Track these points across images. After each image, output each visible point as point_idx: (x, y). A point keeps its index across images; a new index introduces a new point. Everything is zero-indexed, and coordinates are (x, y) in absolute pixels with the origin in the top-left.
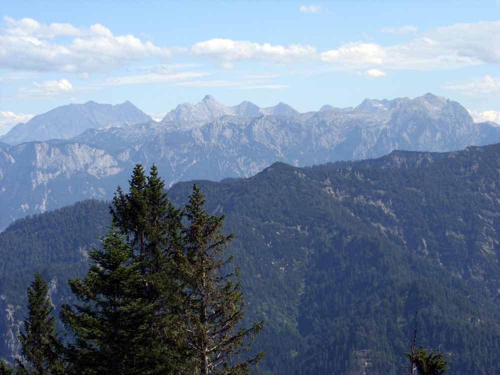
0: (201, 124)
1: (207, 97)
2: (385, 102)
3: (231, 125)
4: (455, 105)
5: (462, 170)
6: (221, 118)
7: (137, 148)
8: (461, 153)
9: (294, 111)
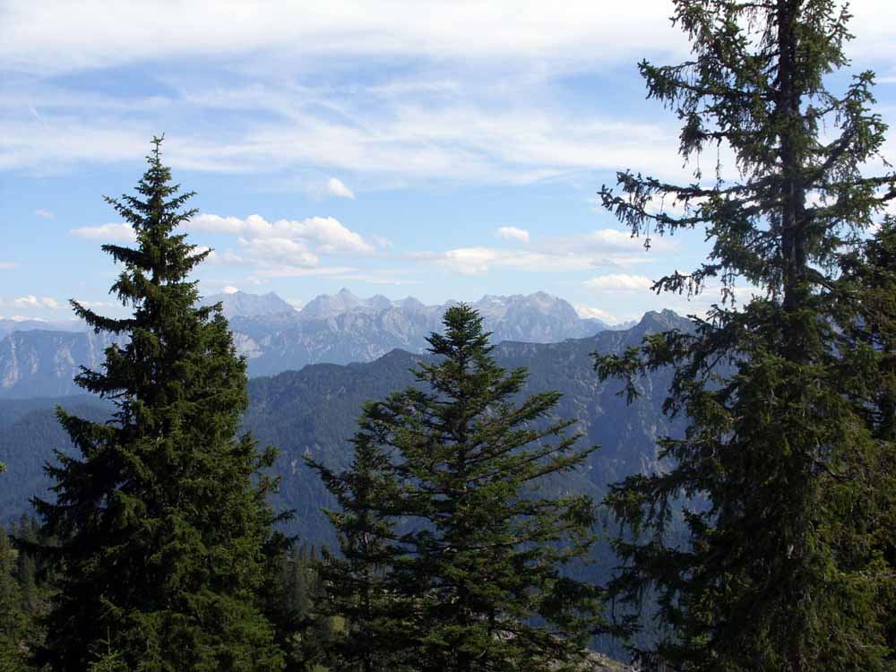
0: (337, 315)
1: (343, 290)
2: (502, 298)
3: (363, 316)
4: (563, 302)
5: (561, 359)
6: (355, 310)
7: (278, 334)
8: (560, 345)
9: (421, 305)
